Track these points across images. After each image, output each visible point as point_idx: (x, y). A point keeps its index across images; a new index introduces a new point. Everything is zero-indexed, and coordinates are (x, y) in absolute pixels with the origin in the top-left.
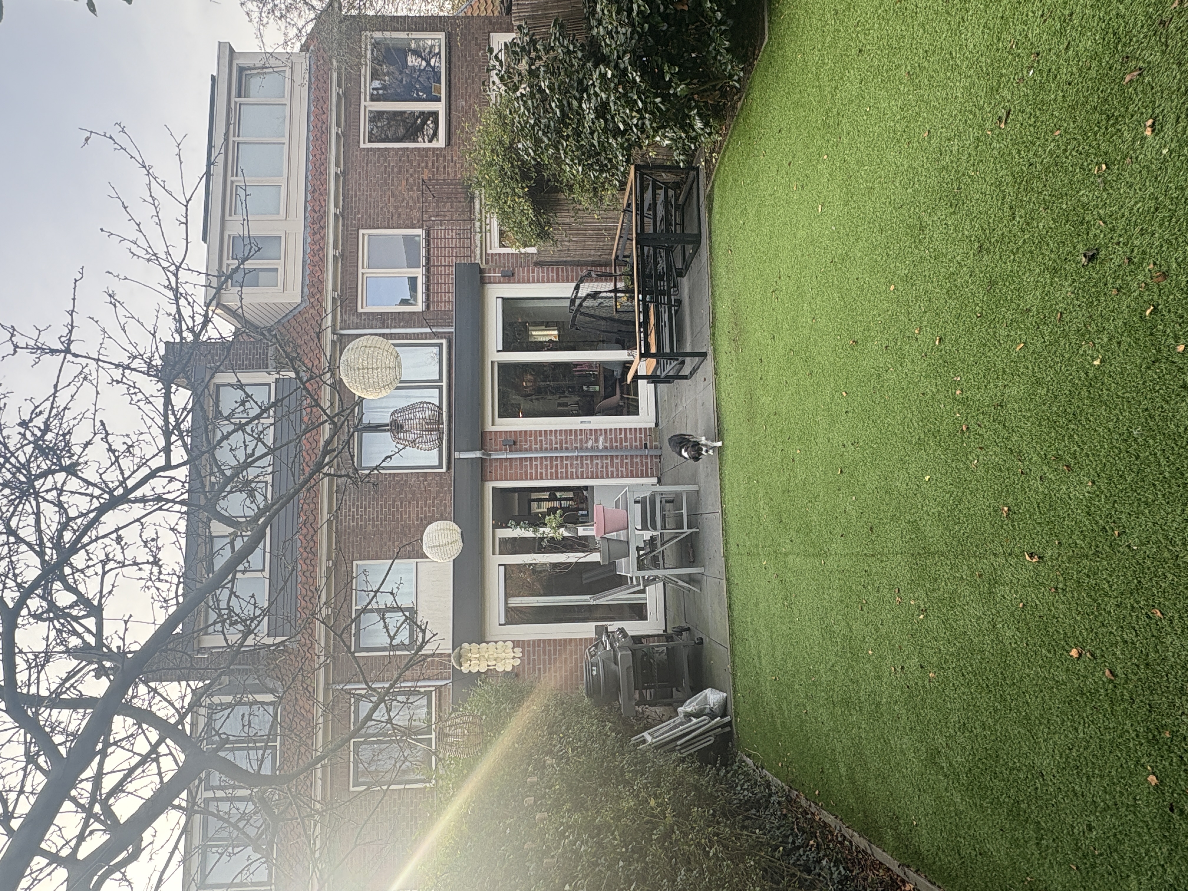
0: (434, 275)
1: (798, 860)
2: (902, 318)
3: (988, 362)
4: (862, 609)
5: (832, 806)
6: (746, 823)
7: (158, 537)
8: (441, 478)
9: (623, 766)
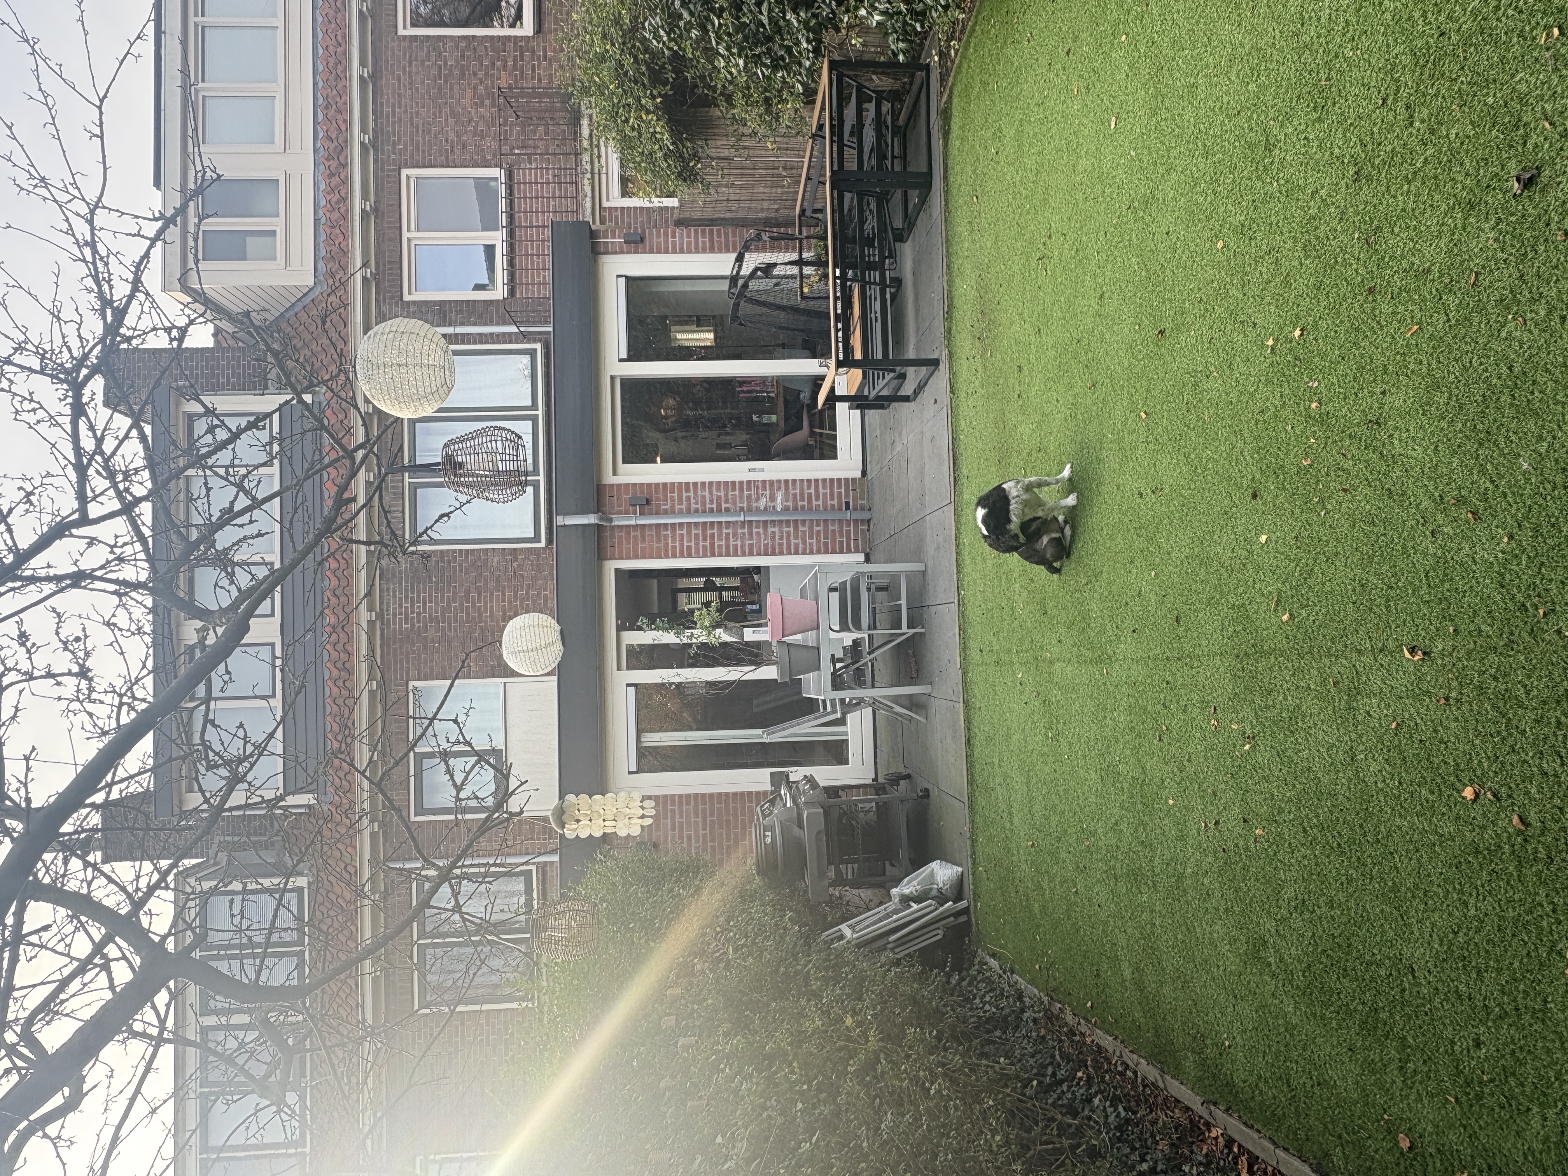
0: (521, 241)
1: (1059, 1098)
2: (1233, 292)
3: (1362, 356)
4: (1160, 740)
5: (1111, 1024)
6: (986, 1049)
7: (86, 637)
8: (539, 555)
9: (808, 972)
